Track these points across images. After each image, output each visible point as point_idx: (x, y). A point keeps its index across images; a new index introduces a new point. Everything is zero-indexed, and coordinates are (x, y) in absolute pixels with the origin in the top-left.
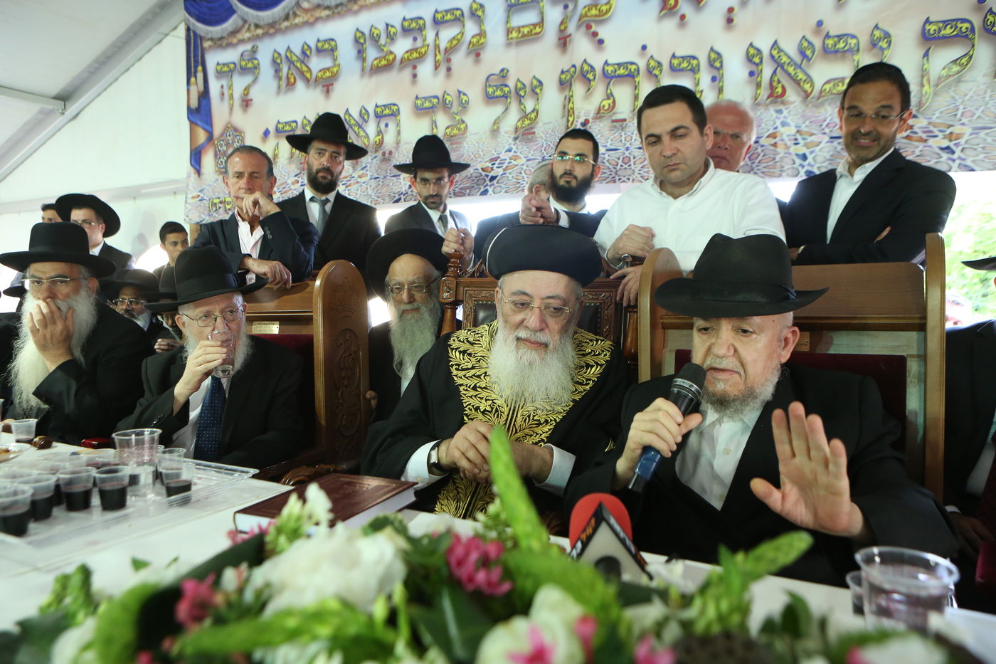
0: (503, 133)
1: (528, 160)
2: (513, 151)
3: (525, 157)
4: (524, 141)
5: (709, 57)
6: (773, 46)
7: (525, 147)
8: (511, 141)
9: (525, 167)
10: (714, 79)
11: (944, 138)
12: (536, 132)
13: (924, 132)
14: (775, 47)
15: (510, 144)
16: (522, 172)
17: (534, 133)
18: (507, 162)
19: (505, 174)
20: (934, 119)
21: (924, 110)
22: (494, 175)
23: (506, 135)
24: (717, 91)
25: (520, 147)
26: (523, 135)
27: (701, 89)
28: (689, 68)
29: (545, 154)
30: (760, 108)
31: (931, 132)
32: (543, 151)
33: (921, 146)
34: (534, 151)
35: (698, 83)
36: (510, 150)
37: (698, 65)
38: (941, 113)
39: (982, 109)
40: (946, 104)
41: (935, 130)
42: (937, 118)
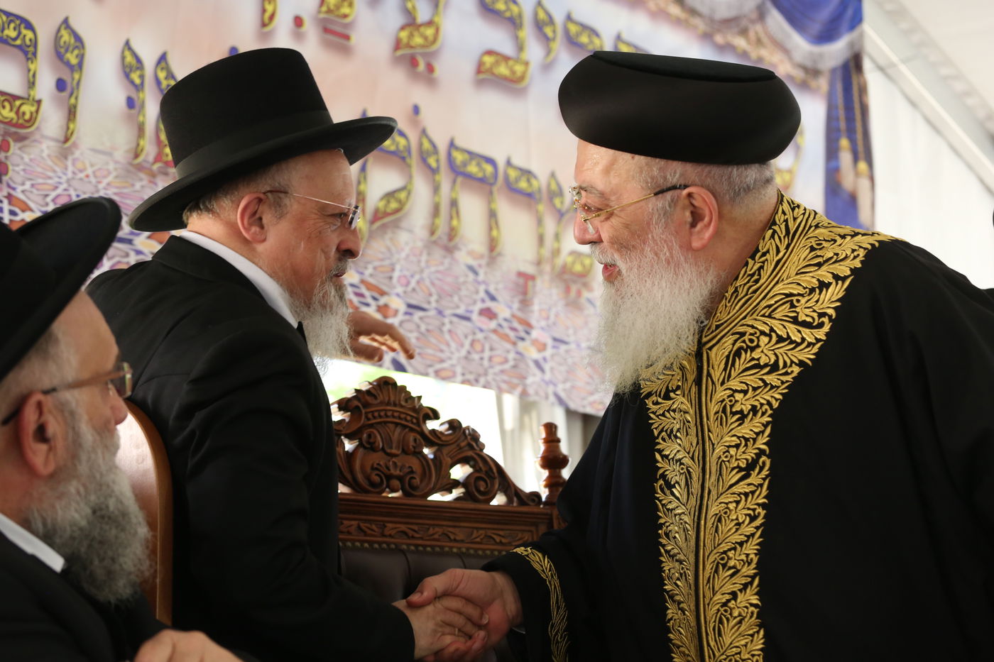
5: (57, 37)
6: (159, 62)
10: (61, 85)
14: (163, 64)
24: (66, 112)
27: (37, 98)
28: (18, 42)
30: (142, 175)
35: (33, 83)
37: (35, 43)
38: (375, 268)
39: (417, 277)
40: (381, 256)
41: (367, 293)
42: (371, 275)
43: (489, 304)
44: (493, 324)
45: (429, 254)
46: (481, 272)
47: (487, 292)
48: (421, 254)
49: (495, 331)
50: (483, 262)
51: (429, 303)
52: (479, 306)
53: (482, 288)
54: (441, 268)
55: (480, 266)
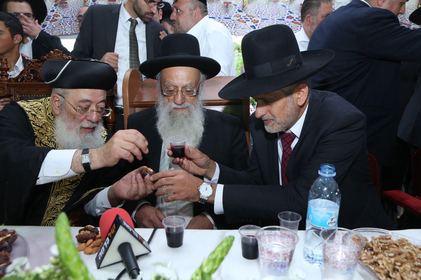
0: (49, 1)
1: (64, 18)
2: (55, 12)
3: (62, 16)
4: (61, 7)
7: (62, 10)
8: (53, 6)
9: (62, 21)
11: (252, 22)
12: (68, 3)
13: (245, 19)
15: (53, 8)
16: (61, 23)
17: (67, 3)
18: (52, 17)
19: (51, 24)
20: (248, 14)
21: (245, 9)
22: (45, 24)
23: (50, 3)
25: (59, 10)
26: (60, 3)
29: (73, 15)
31: (247, 19)
32: (72, 13)
33: (243, 24)
34: (67, 13)
36: (53, 11)
38: (251, 11)
39: (265, 11)
40: (253, 7)
41: (248, 18)
42: (249, 13)
43: (290, 14)
44: (292, 20)
45: (268, 5)
46: (287, 6)
47: (289, 12)
48: (266, 4)
49: (293, 22)
50: (288, 3)
51: (269, 17)
52: (287, 15)
53: (287, 11)
54: (273, 7)
55: (287, 5)
